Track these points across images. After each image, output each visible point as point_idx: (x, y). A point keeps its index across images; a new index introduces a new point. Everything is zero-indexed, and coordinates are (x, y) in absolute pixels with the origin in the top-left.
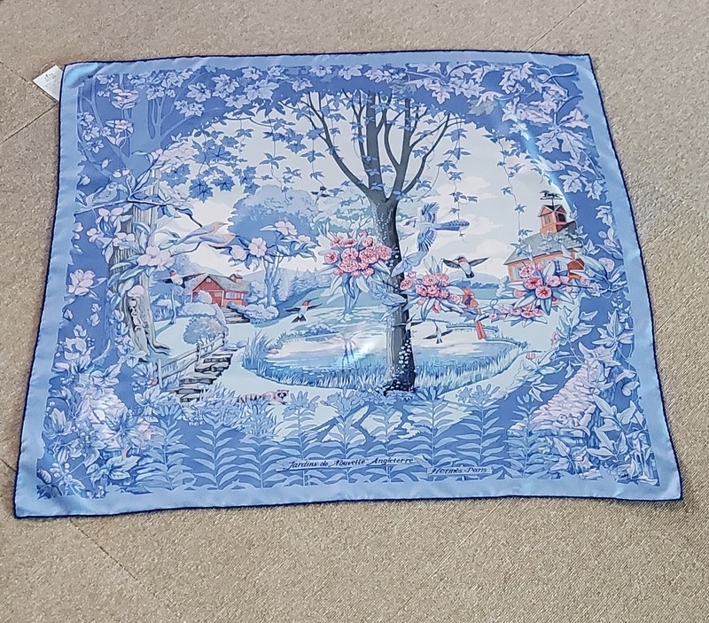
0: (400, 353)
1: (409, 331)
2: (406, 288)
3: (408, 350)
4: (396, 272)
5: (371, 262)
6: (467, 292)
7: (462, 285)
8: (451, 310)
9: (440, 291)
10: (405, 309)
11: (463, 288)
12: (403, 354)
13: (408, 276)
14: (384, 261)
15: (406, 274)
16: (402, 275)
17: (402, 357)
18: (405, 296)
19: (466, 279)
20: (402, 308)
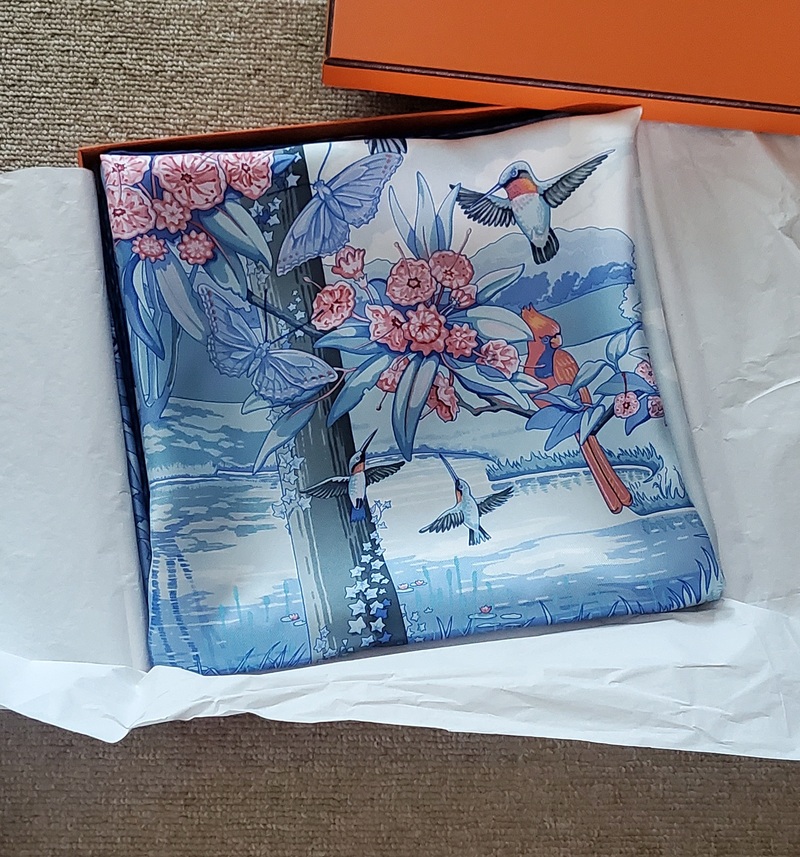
0: (351, 592)
1: (363, 503)
2: (332, 320)
3: (377, 577)
4: (293, 253)
5: (200, 202)
6: (537, 322)
7: (520, 297)
8: (494, 407)
9: (449, 327)
10: (337, 412)
11: (525, 309)
12: (361, 595)
13: (337, 269)
14: (247, 203)
15: (328, 261)
16: (315, 266)
17: (359, 607)
18: (332, 356)
19: (533, 270)
20: (327, 409)
